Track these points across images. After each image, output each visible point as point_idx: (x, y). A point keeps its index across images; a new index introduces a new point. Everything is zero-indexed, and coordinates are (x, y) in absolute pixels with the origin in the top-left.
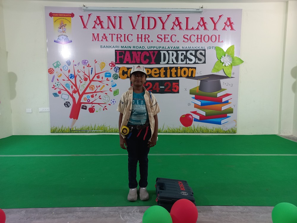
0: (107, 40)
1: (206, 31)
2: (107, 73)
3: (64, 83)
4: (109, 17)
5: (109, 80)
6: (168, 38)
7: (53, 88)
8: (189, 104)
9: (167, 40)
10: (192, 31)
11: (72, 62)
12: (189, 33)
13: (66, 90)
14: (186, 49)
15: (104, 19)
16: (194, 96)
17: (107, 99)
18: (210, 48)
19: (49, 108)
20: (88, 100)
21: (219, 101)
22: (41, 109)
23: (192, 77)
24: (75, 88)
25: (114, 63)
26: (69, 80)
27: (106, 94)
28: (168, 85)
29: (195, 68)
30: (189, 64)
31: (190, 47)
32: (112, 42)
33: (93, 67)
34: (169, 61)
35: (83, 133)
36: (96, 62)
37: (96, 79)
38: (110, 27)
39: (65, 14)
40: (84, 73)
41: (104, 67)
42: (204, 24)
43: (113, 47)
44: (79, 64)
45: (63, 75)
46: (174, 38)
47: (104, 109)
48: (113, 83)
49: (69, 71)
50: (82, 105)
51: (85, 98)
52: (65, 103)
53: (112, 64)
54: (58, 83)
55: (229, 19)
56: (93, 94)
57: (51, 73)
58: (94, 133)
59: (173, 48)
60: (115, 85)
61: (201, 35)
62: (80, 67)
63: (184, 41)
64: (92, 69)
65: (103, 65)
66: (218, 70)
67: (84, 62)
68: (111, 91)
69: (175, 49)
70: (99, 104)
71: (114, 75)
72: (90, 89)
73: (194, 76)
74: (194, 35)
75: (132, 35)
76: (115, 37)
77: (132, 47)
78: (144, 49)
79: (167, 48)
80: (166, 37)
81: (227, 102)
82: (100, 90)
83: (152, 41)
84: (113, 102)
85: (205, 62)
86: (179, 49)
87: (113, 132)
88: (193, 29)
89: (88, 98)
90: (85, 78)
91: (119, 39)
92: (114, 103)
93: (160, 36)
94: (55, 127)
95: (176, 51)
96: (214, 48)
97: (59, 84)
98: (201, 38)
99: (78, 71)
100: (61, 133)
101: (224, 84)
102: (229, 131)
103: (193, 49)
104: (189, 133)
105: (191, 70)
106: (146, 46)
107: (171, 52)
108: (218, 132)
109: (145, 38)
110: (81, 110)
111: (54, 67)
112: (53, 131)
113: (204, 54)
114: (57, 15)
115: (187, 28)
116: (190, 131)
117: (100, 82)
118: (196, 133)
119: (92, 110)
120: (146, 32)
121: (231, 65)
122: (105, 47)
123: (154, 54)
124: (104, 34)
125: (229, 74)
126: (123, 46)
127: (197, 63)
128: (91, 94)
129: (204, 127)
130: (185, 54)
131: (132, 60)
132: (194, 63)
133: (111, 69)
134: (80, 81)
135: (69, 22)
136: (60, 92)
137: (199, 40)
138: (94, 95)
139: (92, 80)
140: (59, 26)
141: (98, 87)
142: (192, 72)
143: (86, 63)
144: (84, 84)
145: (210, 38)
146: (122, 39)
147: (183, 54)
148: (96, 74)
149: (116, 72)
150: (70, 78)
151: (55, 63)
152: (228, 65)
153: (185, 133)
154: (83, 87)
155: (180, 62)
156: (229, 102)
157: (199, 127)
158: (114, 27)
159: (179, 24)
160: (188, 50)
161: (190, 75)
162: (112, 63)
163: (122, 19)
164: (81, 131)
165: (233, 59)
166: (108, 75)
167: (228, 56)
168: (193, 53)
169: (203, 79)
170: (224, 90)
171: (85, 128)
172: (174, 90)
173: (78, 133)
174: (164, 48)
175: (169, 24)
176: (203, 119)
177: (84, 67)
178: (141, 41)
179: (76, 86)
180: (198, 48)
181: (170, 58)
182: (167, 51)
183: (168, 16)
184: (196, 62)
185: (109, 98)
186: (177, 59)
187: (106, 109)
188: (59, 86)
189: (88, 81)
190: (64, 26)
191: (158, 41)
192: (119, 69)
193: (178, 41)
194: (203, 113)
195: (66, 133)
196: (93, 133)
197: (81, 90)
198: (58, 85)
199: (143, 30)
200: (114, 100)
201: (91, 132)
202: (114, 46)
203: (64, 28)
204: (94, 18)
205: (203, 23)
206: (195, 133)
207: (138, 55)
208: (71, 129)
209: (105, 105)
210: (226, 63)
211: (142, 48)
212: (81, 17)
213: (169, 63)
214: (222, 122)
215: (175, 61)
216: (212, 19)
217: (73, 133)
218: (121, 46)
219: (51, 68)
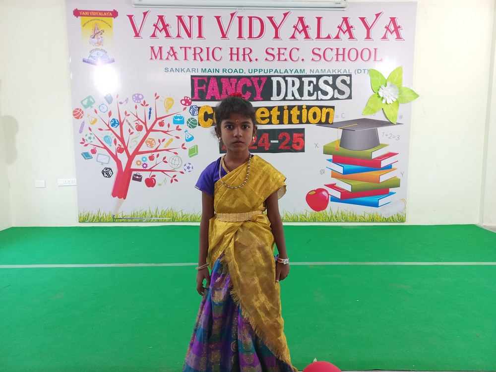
0: (176, 59)
1: (352, 41)
2: (176, 117)
3: (101, 135)
4: (180, 18)
5: (180, 130)
6: (285, 54)
7: (82, 143)
8: (322, 172)
9: (282, 58)
10: (328, 41)
11: (114, 97)
12: (323, 44)
13: (105, 148)
14: (317, 74)
15: (171, 21)
16: (331, 157)
17: (177, 163)
18: (359, 71)
19: (75, 179)
20: (143, 164)
21: (375, 165)
22: (61, 181)
23: (327, 123)
24: (120, 143)
25: (188, 99)
26: (110, 129)
27: (176, 153)
28: (284, 137)
29: (333, 107)
30: (321, 100)
31: (325, 70)
32: (186, 61)
33: (152, 105)
34: (286, 95)
35: (136, 222)
36: (158, 98)
37: (157, 127)
38: (181, 35)
39: (101, 12)
40: (137, 117)
41: (171, 106)
42: (349, 28)
43: (187, 71)
44: (127, 100)
45: (99, 120)
46: (295, 55)
47: (172, 181)
48: (188, 134)
49: (110, 114)
50: (134, 173)
51: (138, 161)
52: (103, 171)
53: (187, 101)
54: (91, 134)
55: (393, 20)
56: (153, 153)
57: (78, 118)
58: (155, 222)
59: (293, 72)
60: (192, 138)
61: (344, 49)
62: (130, 107)
63: (313, 60)
64: (150, 109)
65: (169, 103)
66: (374, 111)
67: (137, 98)
68: (185, 148)
69: (297, 74)
70: (163, 171)
71: (189, 120)
72: (147, 145)
73: (330, 121)
74: (332, 49)
75: (220, 49)
76: (190, 53)
77: (221, 71)
78: (243, 74)
79: (283, 71)
80: (282, 51)
81: (389, 167)
82: (165, 147)
83: (256, 60)
84: (188, 168)
85: (350, 97)
86: (305, 74)
87: (187, 221)
88: (329, 37)
89: (144, 161)
90: (139, 125)
91: (198, 57)
92: (191, 169)
93: (270, 51)
94: (85, 213)
95: (300, 77)
96: (366, 71)
97: (92, 136)
98: (344, 55)
99: (126, 113)
100: (97, 222)
101: (385, 136)
102: (393, 218)
103: (329, 74)
104: (323, 222)
105: (325, 110)
106: (245, 68)
107: (289, 80)
108: (373, 221)
109: (244, 55)
110: (132, 183)
111: (84, 106)
112: (82, 219)
113: (348, 82)
114: (87, 13)
115: (318, 37)
116: (324, 219)
117: (165, 132)
118: (335, 222)
119: (150, 183)
120: (246, 43)
121: (398, 102)
122: (173, 71)
123: (260, 82)
124: (172, 48)
125: (393, 118)
126: (205, 69)
127: (337, 99)
128: (150, 154)
129: (349, 211)
130: (315, 83)
131: (221, 93)
132: (331, 99)
133: (185, 109)
134: (130, 130)
135: (109, 25)
136: (94, 151)
137: (340, 58)
138: (155, 156)
139: (151, 130)
140: (92, 33)
141: (161, 141)
142: (328, 114)
143: (140, 99)
144: (137, 137)
145: (359, 55)
146: (204, 55)
147: (312, 82)
148: (157, 119)
149: (193, 115)
150: (112, 126)
151: (84, 100)
152: (391, 102)
153: (315, 221)
154: (135, 141)
155: (306, 96)
156: (393, 167)
157: (340, 212)
158: (189, 35)
159: (305, 28)
160: (321, 76)
161: (323, 120)
162: (186, 98)
163: (203, 20)
164: (132, 219)
165: (400, 92)
166: (178, 120)
167: (391, 85)
168: (330, 80)
169: (347, 127)
170: (384, 146)
171: (139, 215)
172: (295, 146)
173: (127, 222)
174: (277, 72)
175: (286, 30)
176: (346, 197)
177: (136, 107)
178: (238, 59)
179: (122, 139)
180: (338, 71)
181: (288, 90)
182: (284, 77)
183: (285, 15)
184: (335, 97)
185: (181, 160)
186: (301, 91)
187: (176, 180)
188: (92, 140)
189: (144, 132)
190: (99, 34)
191: (266, 59)
192: (198, 110)
193: (303, 60)
194: (348, 188)
195: (106, 222)
196: (152, 222)
197: (131, 147)
198: (90, 138)
199: (241, 41)
200: (190, 164)
201: (150, 221)
202: (188, 69)
203: (99, 37)
204: (153, 19)
205: (347, 27)
206: (332, 222)
207: (231, 84)
208: (114, 216)
209: (174, 174)
210: (387, 98)
211: (238, 71)
212: (130, 17)
213: (286, 98)
214: (381, 202)
215: (297, 96)
216: (363, 19)
217: (117, 222)
218: (202, 69)
219: (78, 109)
